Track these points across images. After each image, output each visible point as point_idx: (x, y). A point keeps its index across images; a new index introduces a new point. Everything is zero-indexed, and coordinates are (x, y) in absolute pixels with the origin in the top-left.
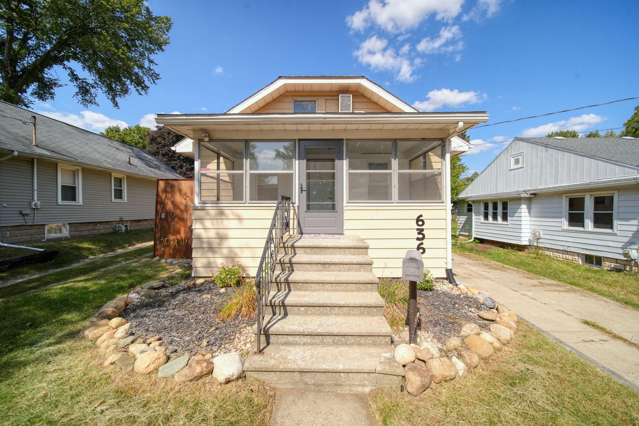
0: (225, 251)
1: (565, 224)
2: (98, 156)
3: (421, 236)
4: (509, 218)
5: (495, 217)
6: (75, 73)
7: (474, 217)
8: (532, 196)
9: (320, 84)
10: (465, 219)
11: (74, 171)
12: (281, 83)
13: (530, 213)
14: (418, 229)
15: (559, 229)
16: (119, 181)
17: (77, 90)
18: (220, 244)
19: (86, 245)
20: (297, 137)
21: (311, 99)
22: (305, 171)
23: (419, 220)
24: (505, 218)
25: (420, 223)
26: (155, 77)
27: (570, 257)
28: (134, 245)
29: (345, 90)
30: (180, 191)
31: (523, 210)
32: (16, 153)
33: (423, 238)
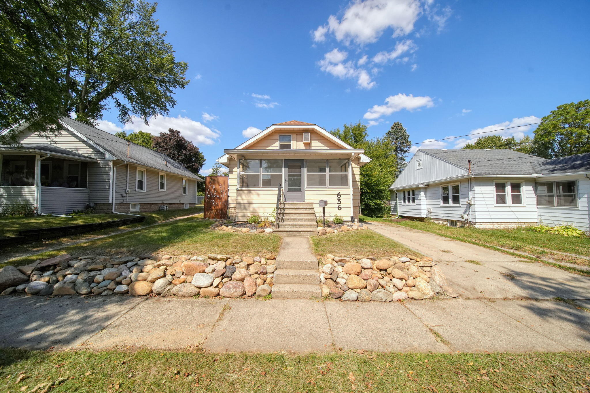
0: (251, 209)
1: (441, 202)
2: (152, 162)
4: (415, 201)
5: (409, 201)
6: (119, 101)
7: (398, 201)
8: (426, 186)
9: (294, 128)
10: (394, 204)
11: (142, 171)
12: (273, 128)
13: (426, 197)
14: (338, 199)
15: (439, 206)
16: (162, 177)
17: (120, 113)
18: (249, 206)
19: (154, 215)
20: (283, 158)
21: (289, 134)
22: (287, 173)
24: (414, 201)
25: (339, 196)
26: (173, 103)
27: (444, 223)
28: (176, 217)
29: (307, 131)
30: (218, 183)
31: (422, 195)
32: (126, 162)
33: (340, 203)
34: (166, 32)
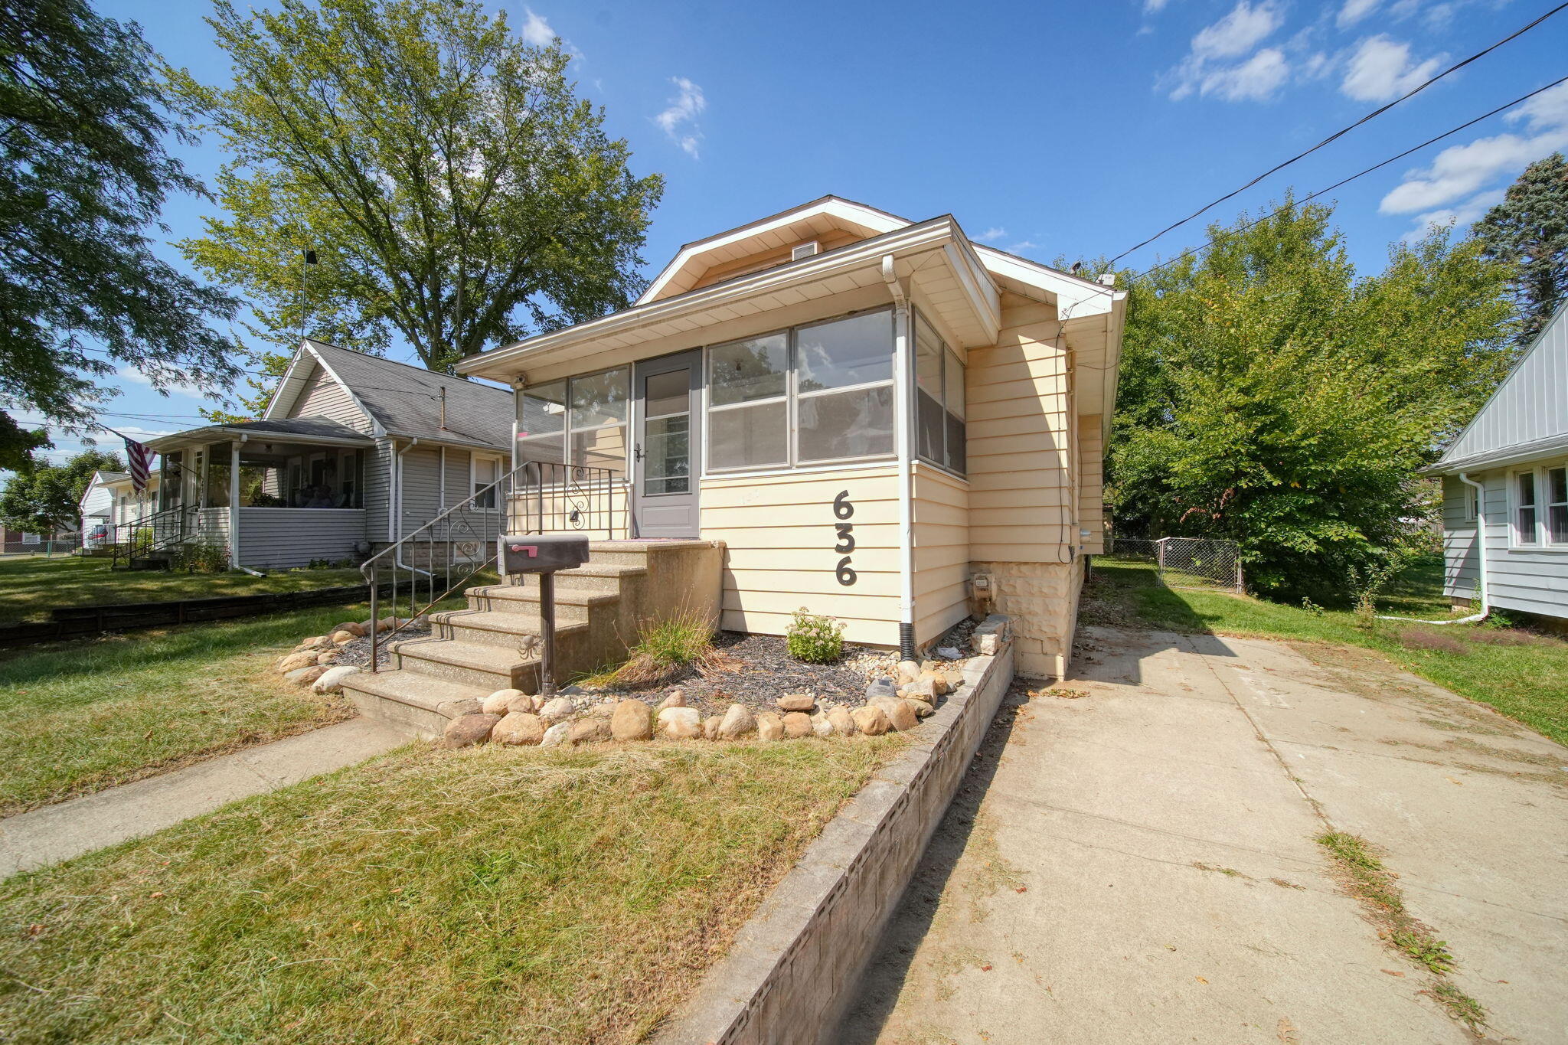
3: (845, 542)
6: (540, 310)
7: (1486, 532)
10: (1463, 544)
11: (494, 462)
12: (686, 256)
14: (838, 526)
20: (631, 360)
22: (642, 420)
23: (841, 503)
25: (844, 511)
29: (803, 235)
32: (415, 441)
33: (850, 547)
34: (602, 109)
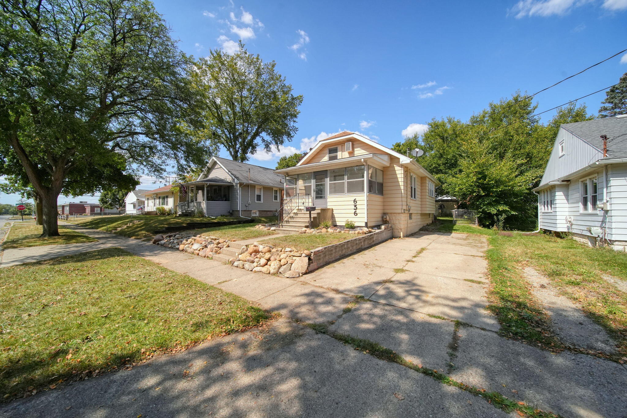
1: (582, 207)
2: (269, 181)
4: (552, 206)
5: (548, 206)
8: (566, 182)
9: (336, 141)
11: (260, 188)
12: (320, 143)
13: (568, 200)
14: (354, 205)
15: (581, 214)
16: (276, 191)
17: (265, 146)
20: (312, 171)
21: (336, 146)
22: (315, 184)
25: (355, 202)
26: (296, 130)
27: (584, 241)
29: (348, 140)
31: (559, 198)
32: (245, 184)
33: (356, 209)
